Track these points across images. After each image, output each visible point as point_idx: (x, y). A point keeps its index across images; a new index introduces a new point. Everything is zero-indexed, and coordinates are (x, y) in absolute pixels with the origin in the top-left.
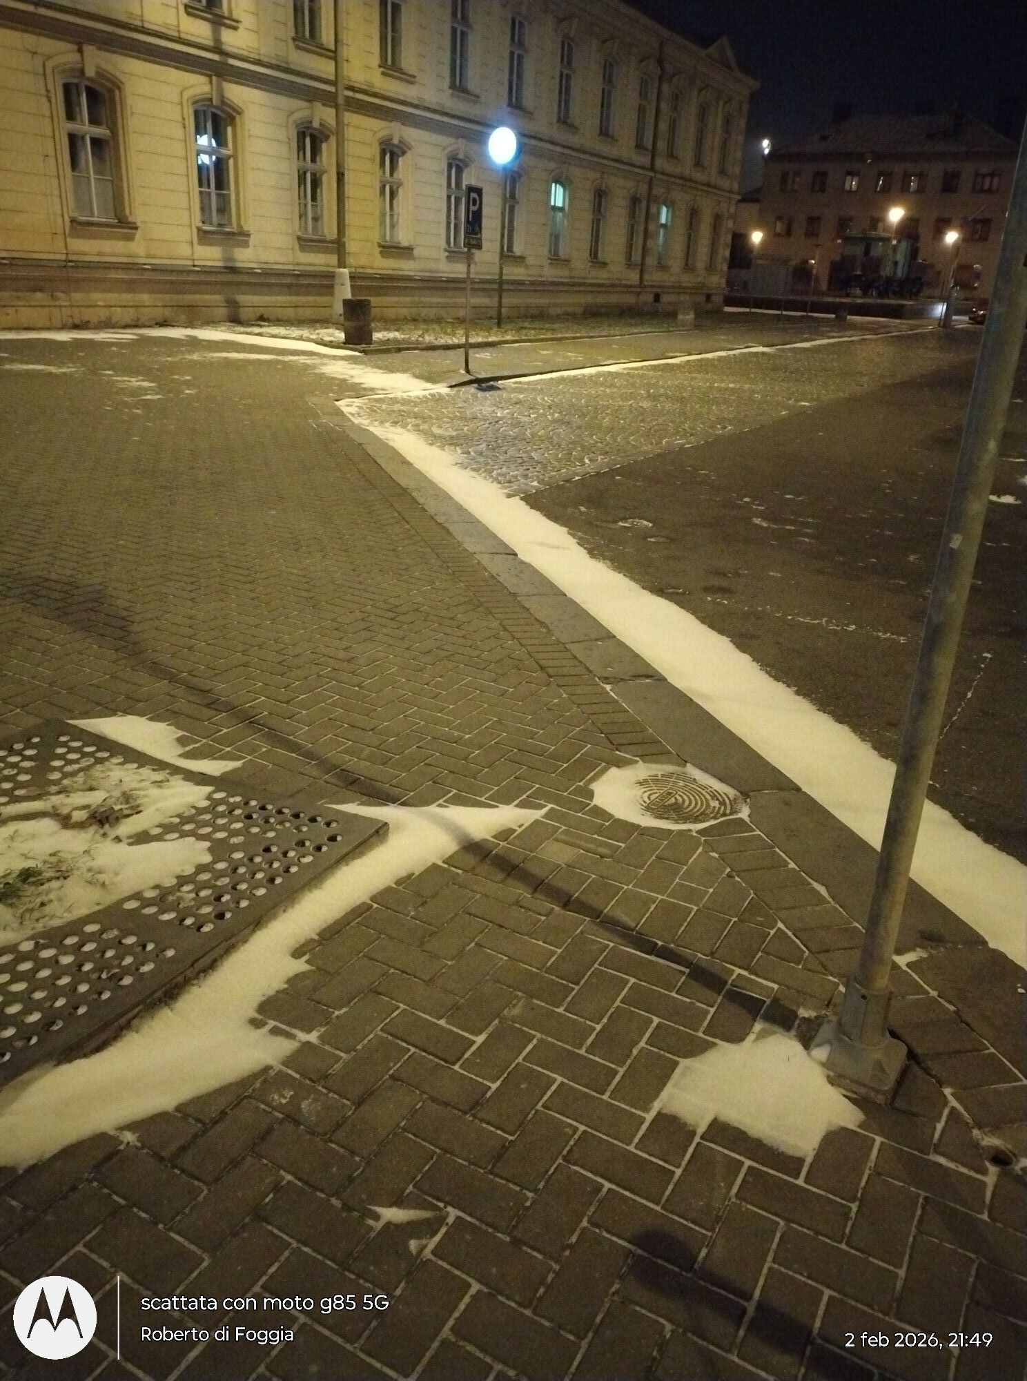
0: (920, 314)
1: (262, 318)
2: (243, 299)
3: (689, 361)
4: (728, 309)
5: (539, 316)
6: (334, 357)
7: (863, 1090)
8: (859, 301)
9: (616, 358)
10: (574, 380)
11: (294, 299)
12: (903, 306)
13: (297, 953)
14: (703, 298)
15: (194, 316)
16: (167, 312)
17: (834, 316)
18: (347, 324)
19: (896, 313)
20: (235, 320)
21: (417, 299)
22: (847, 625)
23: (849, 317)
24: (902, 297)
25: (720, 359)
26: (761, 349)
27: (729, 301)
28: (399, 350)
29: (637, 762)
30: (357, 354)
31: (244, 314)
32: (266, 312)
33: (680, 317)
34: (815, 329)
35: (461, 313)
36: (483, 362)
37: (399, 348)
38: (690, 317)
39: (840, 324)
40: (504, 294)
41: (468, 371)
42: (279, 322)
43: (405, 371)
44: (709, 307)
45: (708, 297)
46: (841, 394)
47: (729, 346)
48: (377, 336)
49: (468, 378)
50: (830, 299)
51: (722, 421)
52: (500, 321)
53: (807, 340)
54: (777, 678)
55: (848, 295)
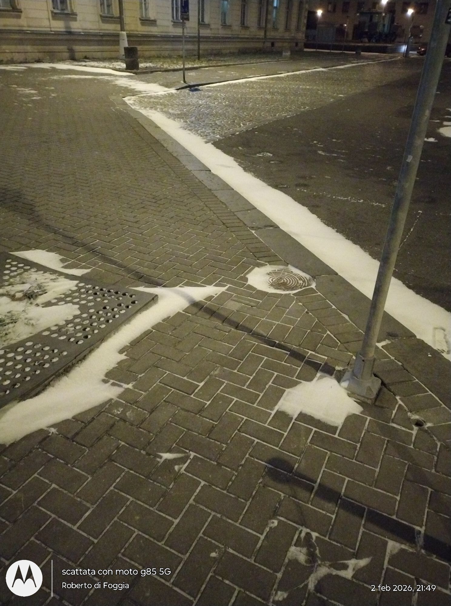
0: (395, 51)
1: (86, 58)
2: (77, 48)
3: (288, 76)
4: (305, 50)
5: (217, 55)
6: (121, 76)
7: (362, 399)
8: (367, 45)
9: (254, 75)
10: (235, 85)
11: (100, 47)
12: (387, 47)
13: (121, 352)
14: (294, 45)
15: (53, 57)
16: (40, 55)
17: (355, 52)
18: (127, 60)
19: (383, 50)
20: (73, 58)
21: (159, 46)
22: (360, 200)
23: (362, 53)
24: (386, 42)
25: (302, 74)
26: (321, 69)
27: (307, 46)
28: (152, 72)
29: (266, 265)
30: (132, 74)
31: (77, 55)
32: (88, 55)
33: (284, 54)
34: (346, 59)
35: (181, 53)
36: (192, 77)
37: (152, 71)
38: (288, 54)
39: (358, 57)
40: (200, 44)
41: (185, 82)
42: (94, 59)
43: (155, 82)
44: (297, 49)
45: (297, 44)
46: (357, 91)
47: (307, 68)
48: (141, 65)
49: (185, 85)
50: (353, 44)
51: (304, 104)
52: (199, 57)
53: (343, 65)
54: (328, 225)
55: (362, 42)
